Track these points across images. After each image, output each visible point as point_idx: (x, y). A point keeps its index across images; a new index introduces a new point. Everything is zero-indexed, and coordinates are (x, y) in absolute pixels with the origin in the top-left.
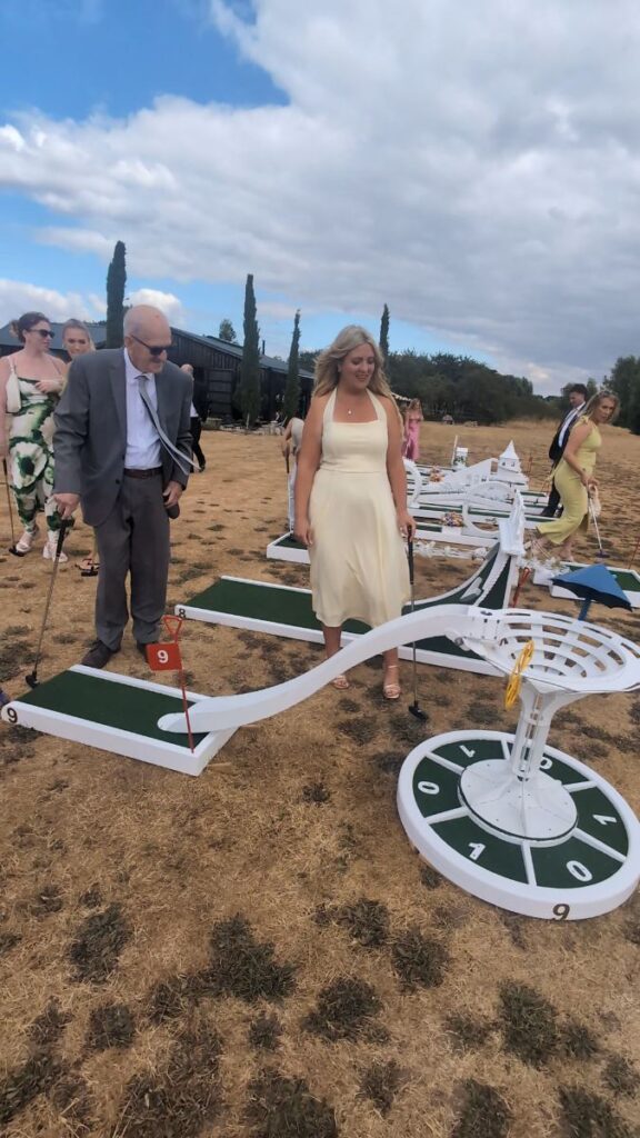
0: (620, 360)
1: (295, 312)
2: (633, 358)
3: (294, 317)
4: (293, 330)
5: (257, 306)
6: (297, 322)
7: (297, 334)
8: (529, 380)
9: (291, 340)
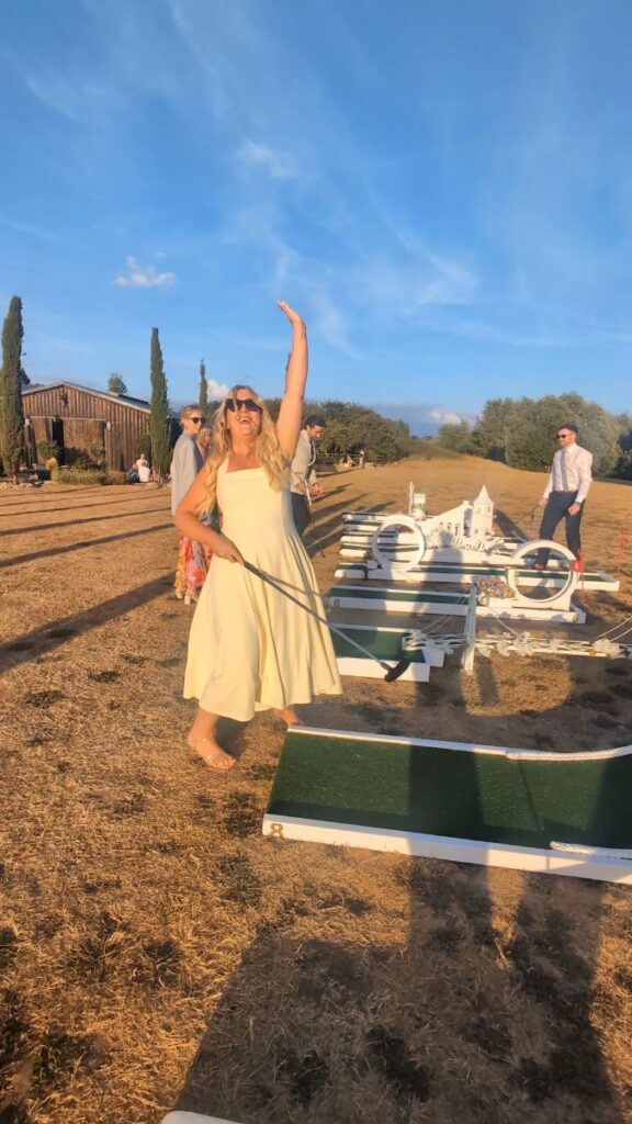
0: (488, 403)
1: (200, 363)
2: (500, 400)
3: (199, 368)
4: (200, 381)
5: (164, 357)
6: (203, 372)
7: (204, 385)
8: (405, 421)
9: (199, 391)
